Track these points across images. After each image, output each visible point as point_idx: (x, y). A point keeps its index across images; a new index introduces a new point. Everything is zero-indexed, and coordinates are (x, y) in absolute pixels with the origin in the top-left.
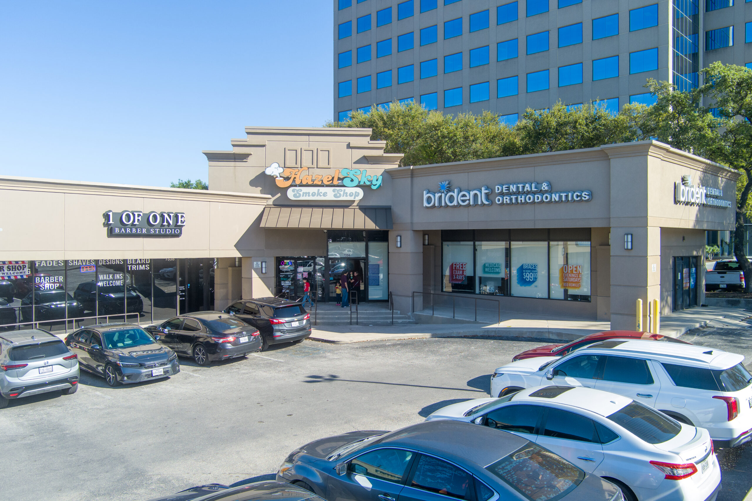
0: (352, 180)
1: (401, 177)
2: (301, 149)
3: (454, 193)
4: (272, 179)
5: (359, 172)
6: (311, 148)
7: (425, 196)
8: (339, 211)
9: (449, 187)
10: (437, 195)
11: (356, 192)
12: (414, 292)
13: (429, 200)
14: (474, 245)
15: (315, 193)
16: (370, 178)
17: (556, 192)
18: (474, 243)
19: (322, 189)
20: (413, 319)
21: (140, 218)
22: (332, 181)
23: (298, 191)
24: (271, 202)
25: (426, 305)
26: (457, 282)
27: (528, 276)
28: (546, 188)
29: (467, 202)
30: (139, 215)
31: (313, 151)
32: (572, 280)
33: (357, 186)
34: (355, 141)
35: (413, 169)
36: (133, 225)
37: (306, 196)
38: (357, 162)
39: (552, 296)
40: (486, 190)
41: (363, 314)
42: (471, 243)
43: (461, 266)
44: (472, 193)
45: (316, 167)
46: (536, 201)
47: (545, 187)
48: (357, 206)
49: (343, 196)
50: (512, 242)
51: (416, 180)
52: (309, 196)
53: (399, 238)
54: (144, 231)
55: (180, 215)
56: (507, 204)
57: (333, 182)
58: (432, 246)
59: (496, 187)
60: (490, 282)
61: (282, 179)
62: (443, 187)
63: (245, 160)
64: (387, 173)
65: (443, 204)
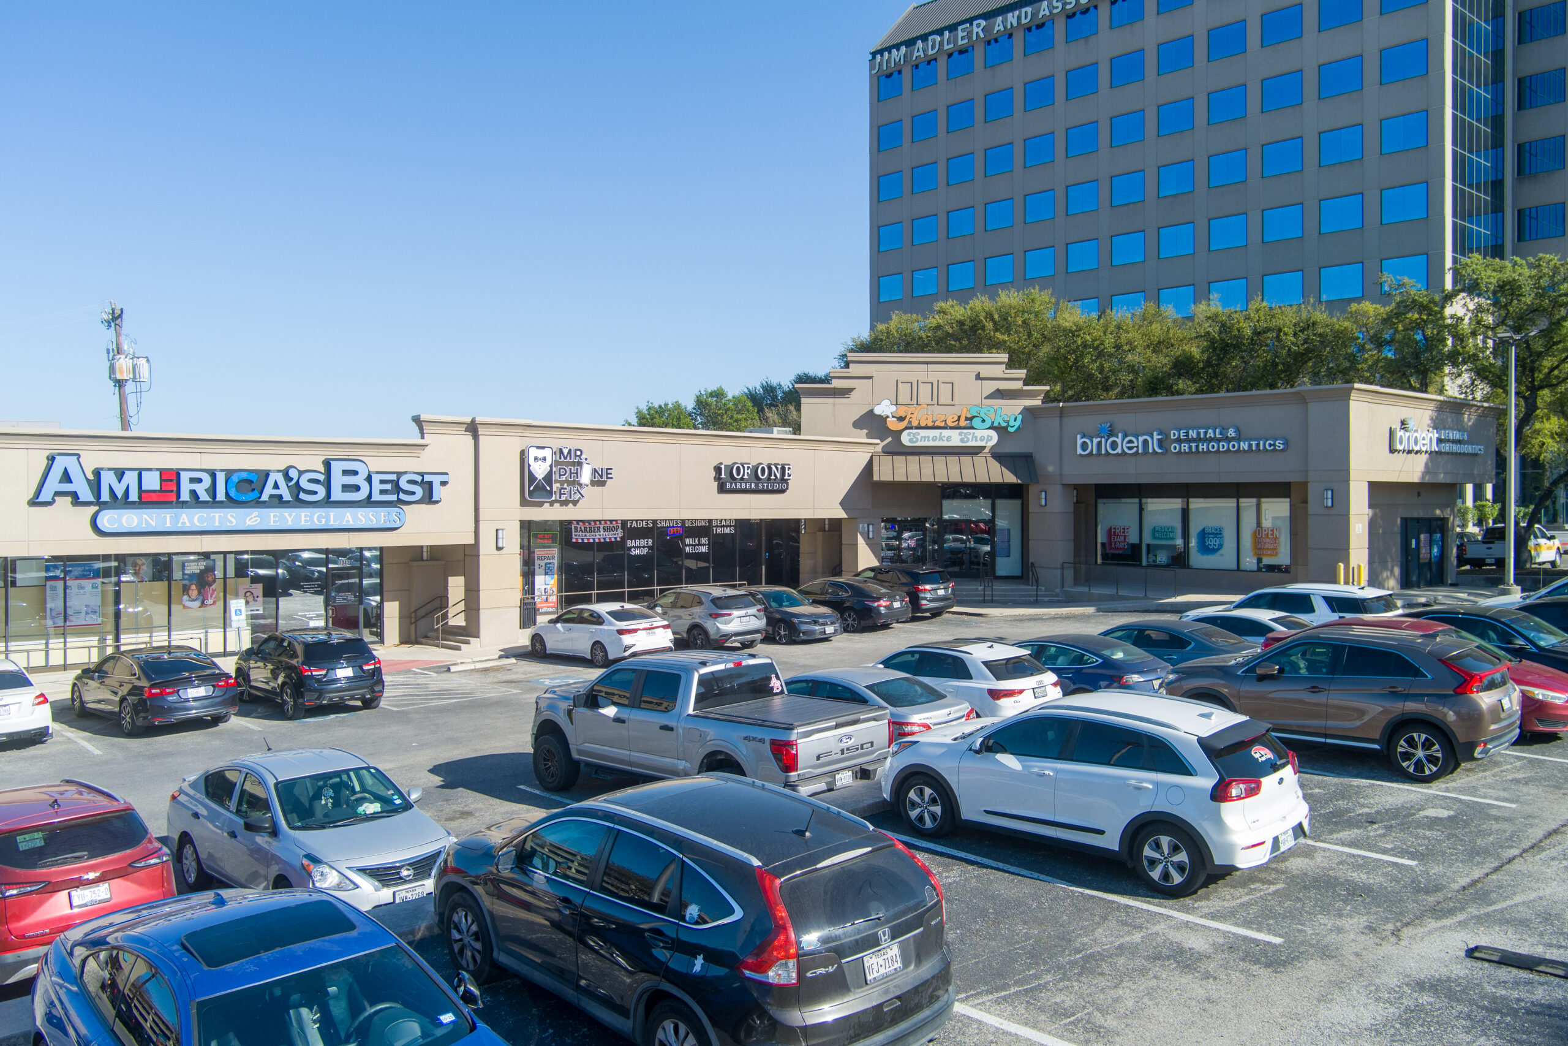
0: (983, 421)
1: (1047, 416)
2: (918, 380)
3: (1117, 437)
4: (883, 419)
5: (992, 410)
6: (930, 380)
7: (1079, 441)
8: (966, 460)
9: (1111, 431)
10: (1095, 441)
11: (988, 436)
12: (1062, 563)
13: (1084, 446)
14: (1140, 504)
15: (936, 437)
16: (1006, 418)
17: (1245, 440)
18: (1140, 501)
19: (946, 433)
20: (1061, 598)
21: (749, 471)
22: (957, 422)
23: (914, 434)
24: (879, 449)
25: (1077, 581)
26: (1116, 552)
27: (1211, 542)
28: (1233, 435)
29: (1135, 449)
30: (748, 468)
31: (932, 383)
32: (1267, 546)
33: (989, 428)
34: (986, 371)
35: (1062, 407)
36: (742, 479)
37: (925, 441)
38: (987, 398)
39: (1242, 567)
40: (1159, 434)
42: (1137, 500)
43: (1122, 531)
44: (1141, 439)
45: (937, 404)
46: (1221, 449)
47: (1231, 433)
48: (990, 453)
49: (972, 440)
50: (1191, 500)
51: (1067, 421)
52: (929, 441)
53: (1043, 494)
54: (753, 486)
55: (787, 467)
56: (1185, 452)
57: (959, 423)
58: (1082, 505)
60: (1162, 551)
61: (895, 419)
62: (1103, 430)
63: (848, 396)
64: (1028, 411)
65: (1103, 452)
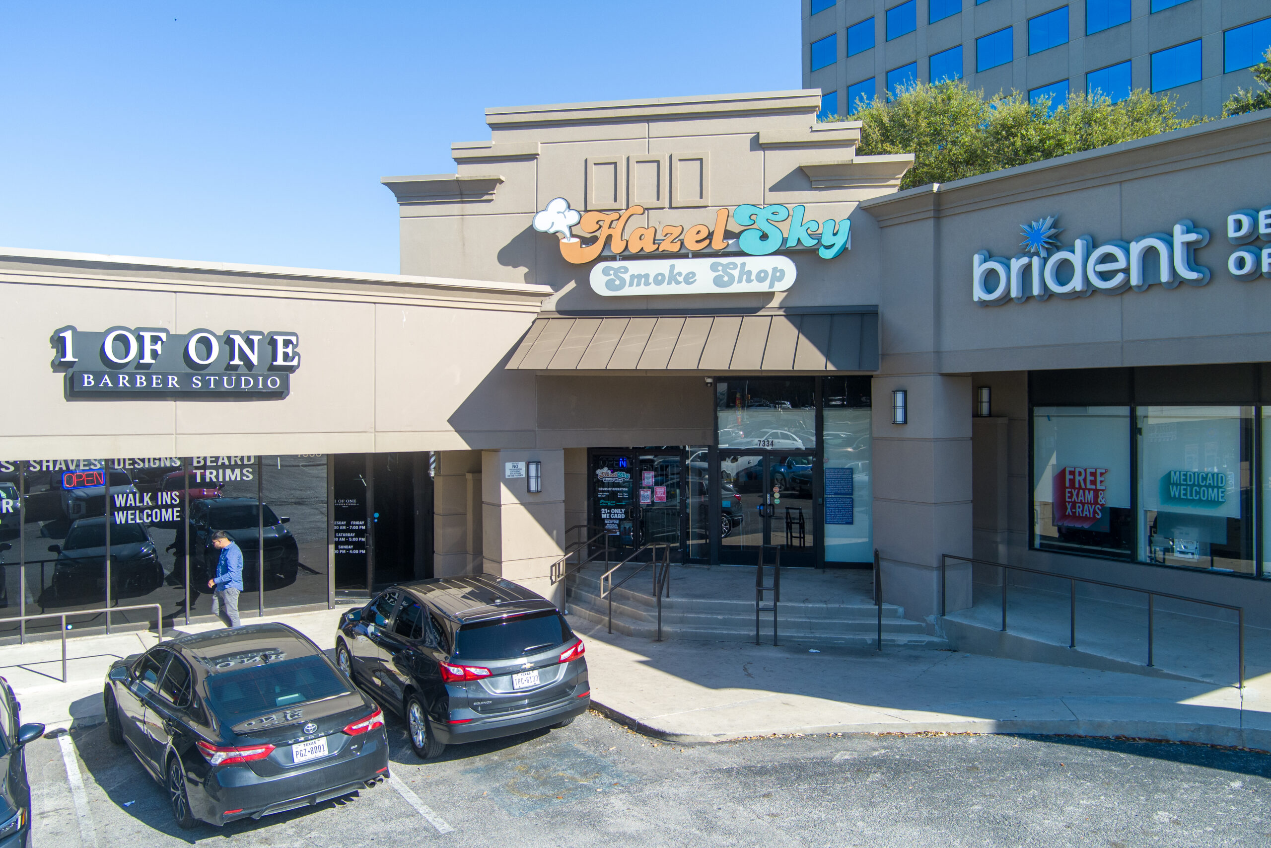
0: (764, 237)
1: (904, 220)
2: (628, 159)
3: (1073, 252)
5: (785, 214)
6: (654, 156)
7: (979, 269)
8: (727, 325)
9: (1055, 236)
10: (1017, 264)
11: (775, 270)
12: (944, 556)
13: (990, 280)
14: (1133, 418)
15: (662, 275)
16: (814, 227)
18: (1132, 412)
19: (683, 266)
20: (940, 636)
21: (158, 347)
22: (707, 241)
23: (617, 271)
24: (550, 304)
25: (980, 595)
26: (1078, 525)
29: (1120, 278)
30: (155, 340)
31: (658, 162)
33: (776, 253)
34: (773, 129)
35: (939, 193)
36: (137, 365)
37: (638, 285)
38: (777, 188)
40: (1188, 232)
41: (793, 610)
42: (1125, 410)
43: (1089, 478)
44: (1136, 248)
45: (667, 205)
48: (780, 308)
49: (740, 281)
50: (1264, 407)
51: (950, 226)
52: (647, 284)
53: (899, 397)
54: (173, 382)
55: (280, 340)
57: (710, 243)
58: (1000, 421)
59: (1231, 219)
60: (1185, 529)
61: (577, 240)
62: (1034, 235)
63: (486, 197)
64: (866, 211)
65: (1036, 290)
